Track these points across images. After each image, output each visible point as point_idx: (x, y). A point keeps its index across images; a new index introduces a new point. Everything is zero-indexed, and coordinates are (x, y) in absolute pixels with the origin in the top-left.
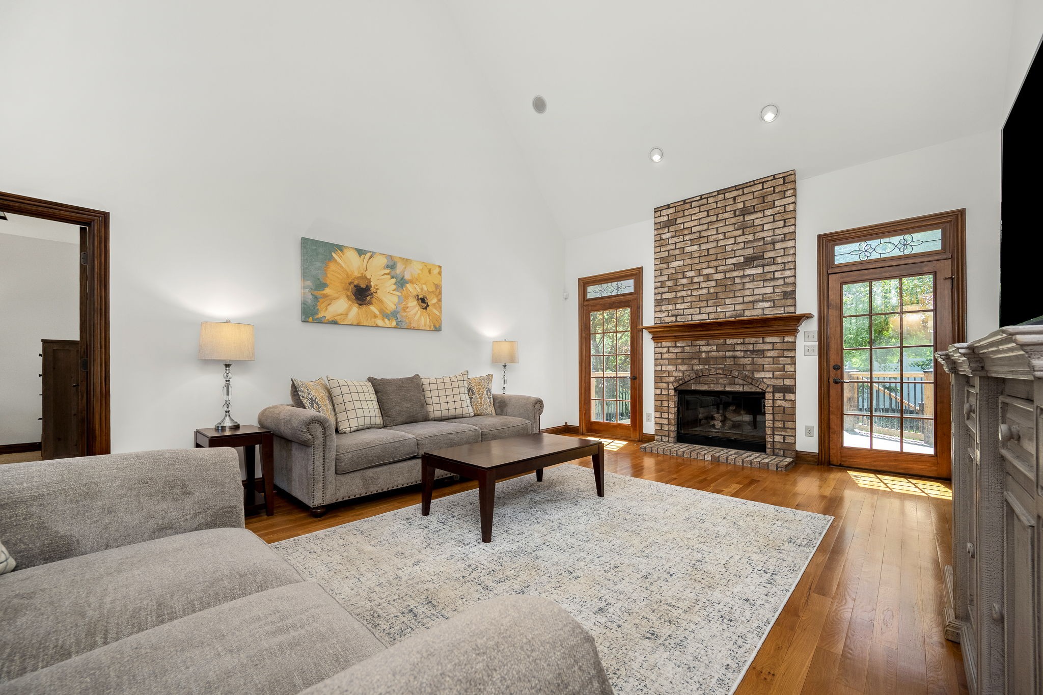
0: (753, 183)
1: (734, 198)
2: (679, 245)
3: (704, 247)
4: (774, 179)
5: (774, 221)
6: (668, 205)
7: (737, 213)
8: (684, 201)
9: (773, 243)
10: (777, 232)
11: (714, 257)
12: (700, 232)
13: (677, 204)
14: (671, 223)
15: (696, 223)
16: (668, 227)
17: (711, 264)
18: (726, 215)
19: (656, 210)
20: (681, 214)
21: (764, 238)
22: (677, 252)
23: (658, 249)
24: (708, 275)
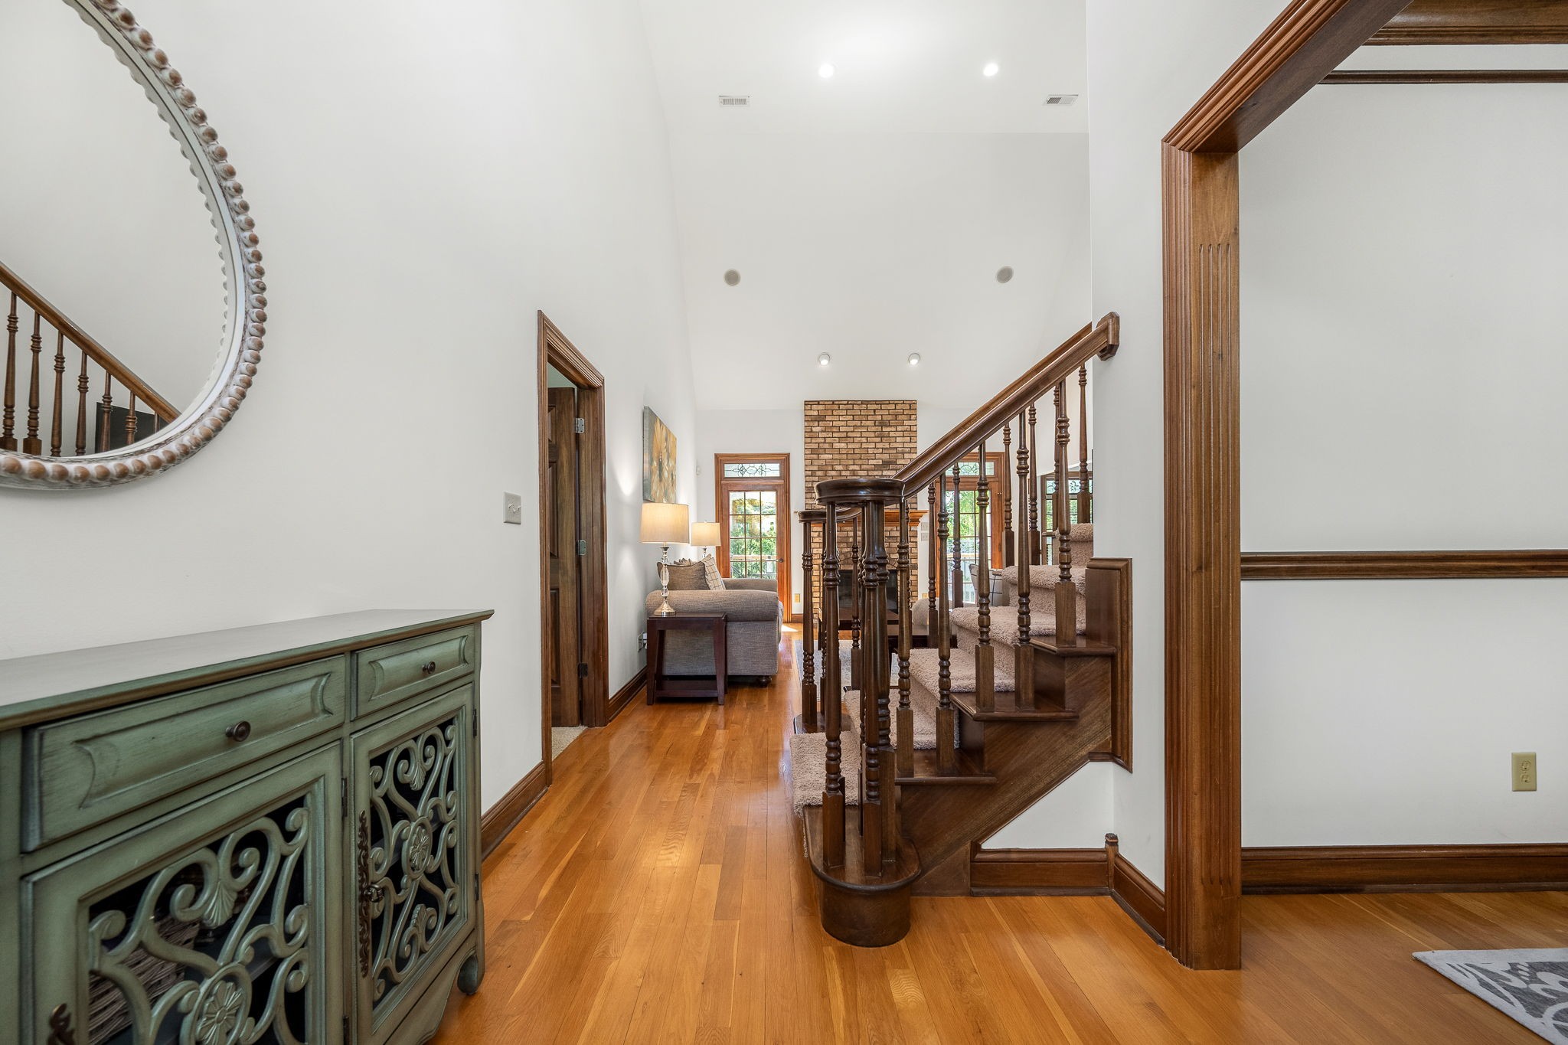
0: (889, 402)
1: (874, 410)
2: (828, 440)
3: (850, 446)
4: (904, 403)
5: (903, 436)
6: (819, 402)
7: (877, 424)
8: (833, 401)
9: (903, 453)
10: (906, 445)
11: (858, 456)
12: (847, 432)
13: (826, 403)
14: (820, 418)
15: (843, 423)
16: (818, 421)
17: (856, 462)
18: (868, 423)
19: (807, 403)
20: (830, 413)
21: (896, 448)
22: (826, 446)
23: (809, 440)
24: (854, 470)
